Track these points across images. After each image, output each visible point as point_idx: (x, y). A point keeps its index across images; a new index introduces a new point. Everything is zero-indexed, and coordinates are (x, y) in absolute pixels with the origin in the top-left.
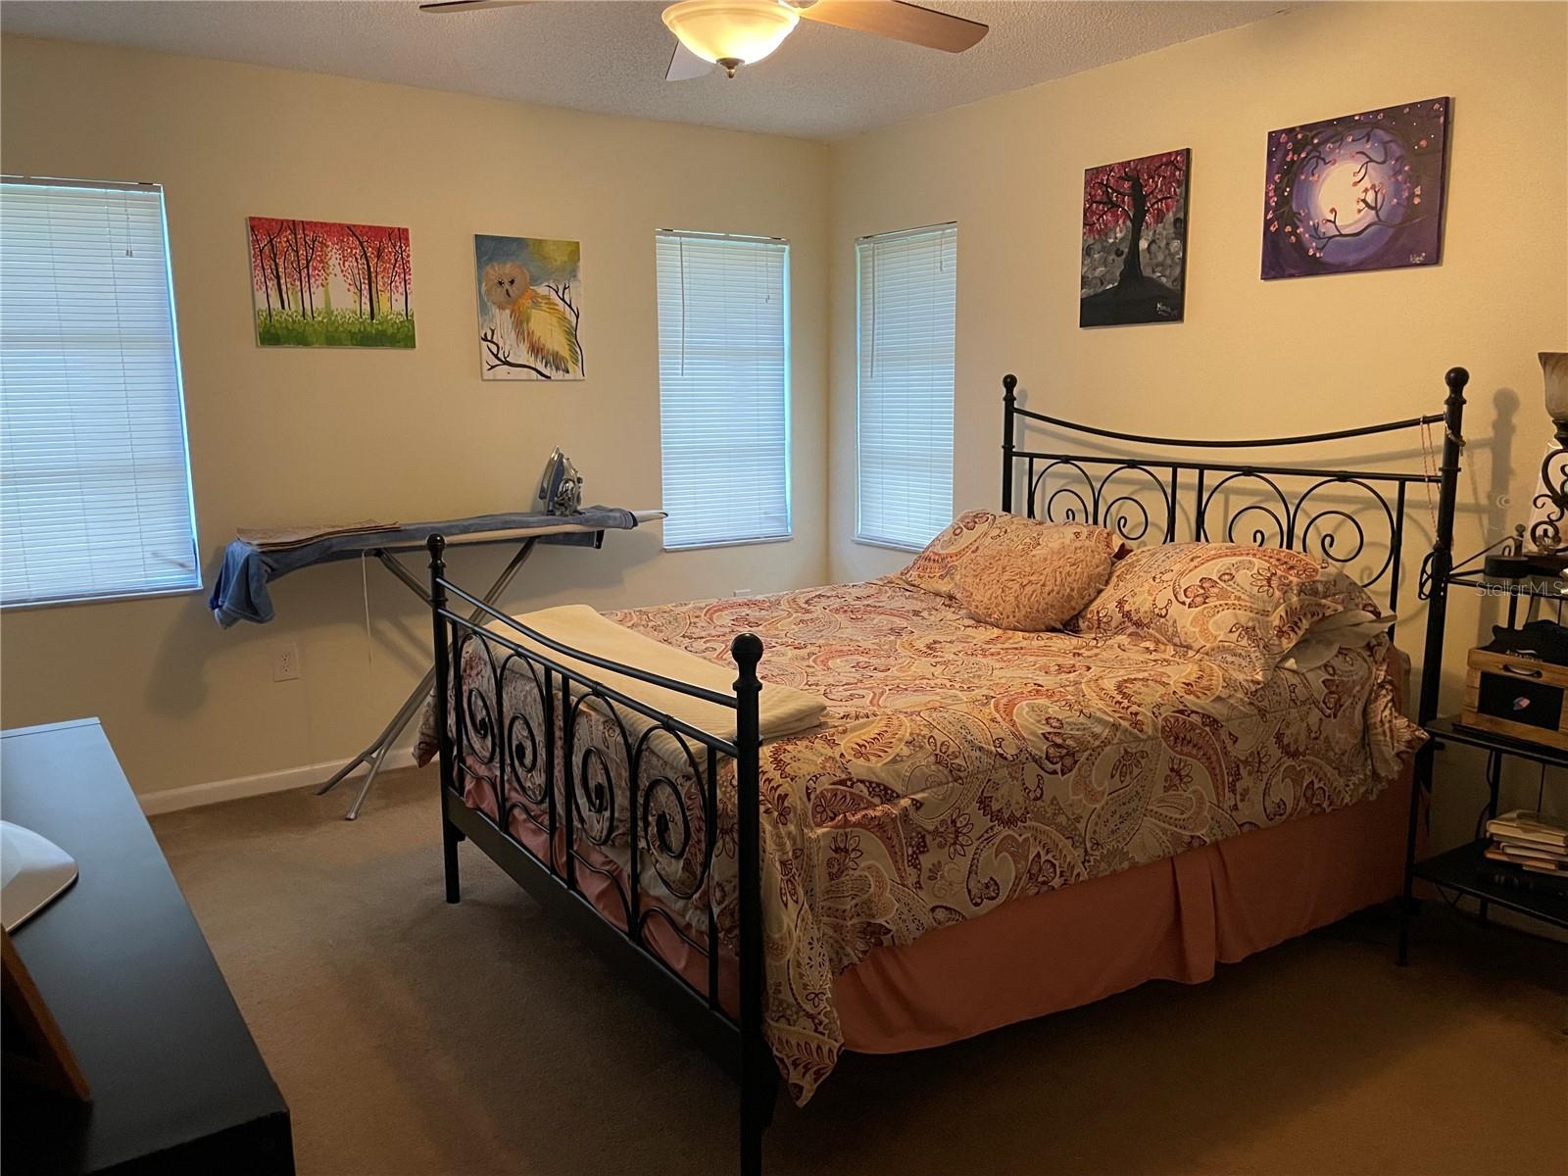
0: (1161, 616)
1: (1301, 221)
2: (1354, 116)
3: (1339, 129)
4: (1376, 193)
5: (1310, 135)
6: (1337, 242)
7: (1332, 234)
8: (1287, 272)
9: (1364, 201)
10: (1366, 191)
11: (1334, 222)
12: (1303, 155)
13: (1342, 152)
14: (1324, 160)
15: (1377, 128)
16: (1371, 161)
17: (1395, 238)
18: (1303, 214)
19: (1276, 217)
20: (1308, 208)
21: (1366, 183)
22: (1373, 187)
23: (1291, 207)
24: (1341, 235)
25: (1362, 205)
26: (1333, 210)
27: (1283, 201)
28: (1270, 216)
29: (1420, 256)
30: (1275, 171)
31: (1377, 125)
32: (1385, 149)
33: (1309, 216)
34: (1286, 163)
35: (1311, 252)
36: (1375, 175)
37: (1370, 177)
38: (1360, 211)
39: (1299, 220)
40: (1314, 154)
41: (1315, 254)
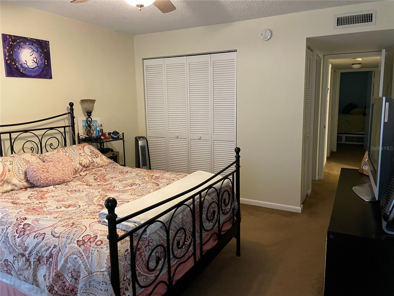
0: (93, 162)
1: (17, 62)
2: (28, 38)
3: (24, 40)
4: (36, 59)
5: (16, 39)
6: (28, 70)
7: (26, 67)
8: (15, 76)
9: (34, 60)
10: (34, 58)
11: (27, 64)
12: (15, 44)
13: (26, 46)
14: (21, 47)
15: (34, 43)
16: (34, 51)
17: (42, 71)
18: (17, 60)
19: (9, 59)
20: (19, 59)
21: (33, 56)
22: (35, 57)
23: (13, 57)
24: (29, 68)
25: (33, 62)
26: (26, 61)
27: (11, 55)
28: (7, 58)
29: (49, 76)
30: (7, 45)
31: (34, 42)
32: (37, 49)
33: (19, 61)
34: (10, 44)
35: (21, 71)
36: (35, 55)
37: (34, 54)
38: (33, 63)
39: (16, 61)
40: (18, 44)
41: (22, 72)
